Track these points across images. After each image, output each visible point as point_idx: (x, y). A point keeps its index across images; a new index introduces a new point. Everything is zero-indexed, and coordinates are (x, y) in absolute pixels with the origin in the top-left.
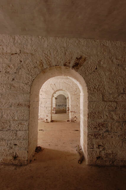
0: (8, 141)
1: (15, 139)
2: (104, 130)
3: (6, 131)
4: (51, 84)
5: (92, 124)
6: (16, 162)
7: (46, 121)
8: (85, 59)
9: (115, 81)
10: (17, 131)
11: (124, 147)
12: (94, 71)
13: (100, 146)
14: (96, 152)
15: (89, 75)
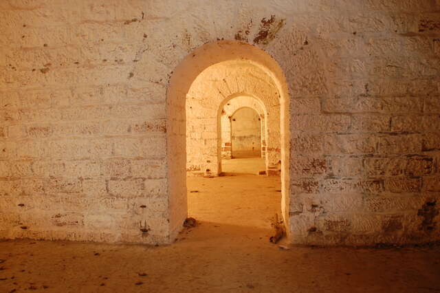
0: (128, 199)
1: (142, 196)
2: (325, 175)
3: (124, 179)
4: (216, 80)
5: (298, 162)
6: (147, 240)
7: (206, 175)
8: (280, 23)
9: (347, 69)
10: (144, 179)
11: (366, 209)
12: (302, 49)
13: (316, 206)
14: (308, 219)
15: (290, 57)
